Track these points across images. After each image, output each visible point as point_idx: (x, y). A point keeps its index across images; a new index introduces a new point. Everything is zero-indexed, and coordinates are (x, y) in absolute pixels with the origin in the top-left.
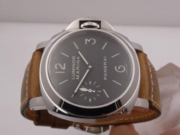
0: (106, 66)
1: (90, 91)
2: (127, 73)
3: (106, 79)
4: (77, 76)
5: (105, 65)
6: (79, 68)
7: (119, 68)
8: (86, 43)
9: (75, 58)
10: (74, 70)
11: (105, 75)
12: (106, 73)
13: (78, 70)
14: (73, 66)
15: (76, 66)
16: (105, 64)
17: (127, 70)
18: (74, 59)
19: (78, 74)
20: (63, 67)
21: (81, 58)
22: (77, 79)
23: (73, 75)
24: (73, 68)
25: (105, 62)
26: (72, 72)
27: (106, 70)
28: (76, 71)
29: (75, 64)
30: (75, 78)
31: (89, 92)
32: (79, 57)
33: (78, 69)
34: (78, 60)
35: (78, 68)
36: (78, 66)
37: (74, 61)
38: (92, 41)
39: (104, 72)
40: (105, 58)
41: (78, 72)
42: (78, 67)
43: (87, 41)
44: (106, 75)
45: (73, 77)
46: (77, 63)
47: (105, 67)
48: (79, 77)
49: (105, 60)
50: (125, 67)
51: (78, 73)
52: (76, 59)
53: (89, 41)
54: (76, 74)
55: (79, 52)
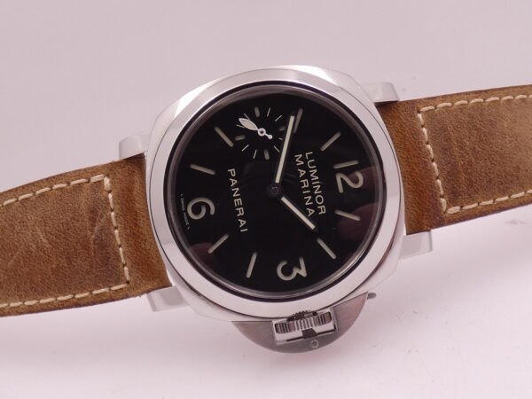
0: (238, 207)
1: (262, 132)
2: (182, 199)
3: (231, 170)
4: (302, 163)
5: (240, 209)
6: (302, 184)
7: (204, 208)
8: (302, 263)
9: (320, 210)
10: (312, 175)
11: (234, 182)
12: (235, 186)
13: (304, 178)
14: (319, 187)
15: (311, 188)
16: (241, 212)
17: (183, 206)
18: (321, 207)
19: (301, 167)
20: (342, 179)
21: (306, 213)
22: (301, 156)
23: (311, 164)
24: (317, 180)
25: (241, 217)
28: (307, 176)
29: (315, 193)
30: (304, 156)
31: (263, 130)
32: (310, 214)
33: (304, 181)
34: (309, 206)
35: (305, 183)
36: (306, 189)
37: (319, 199)
38: (287, 271)
39: (238, 189)
40: (244, 227)
41: (302, 173)
42: (305, 186)
43: (300, 268)
44: (232, 180)
45: (310, 157)
46: (310, 197)
47: (238, 201)
48: (297, 161)
49: (243, 223)
50: (188, 217)
51: (301, 171)
52: (314, 206)
53: (296, 271)
54: (304, 167)
55: (312, 226)
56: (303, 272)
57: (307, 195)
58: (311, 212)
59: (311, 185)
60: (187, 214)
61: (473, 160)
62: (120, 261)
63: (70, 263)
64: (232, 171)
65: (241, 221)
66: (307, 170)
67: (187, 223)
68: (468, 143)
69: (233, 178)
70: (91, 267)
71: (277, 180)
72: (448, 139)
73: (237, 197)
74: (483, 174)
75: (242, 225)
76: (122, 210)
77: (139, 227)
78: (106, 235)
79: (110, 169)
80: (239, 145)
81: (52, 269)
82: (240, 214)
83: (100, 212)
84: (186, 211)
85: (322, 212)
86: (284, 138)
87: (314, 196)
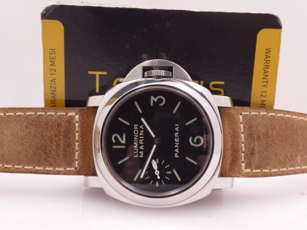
0: (177, 137)
1: (157, 173)
2: (205, 148)
3: (177, 157)
4: (140, 152)
6: (143, 142)
7: (195, 141)
8: (152, 103)
10: (137, 145)
11: (177, 150)
12: (177, 148)
13: (141, 145)
14: (135, 139)
15: (139, 139)
16: (176, 135)
17: (205, 144)
18: (136, 128)
20: (122, 140)
21: (144, 127)
22: (140, 156)
23: (136, 151)
24: (135, 142)
25: (177, 132)
27: (178, 144)
28: (139, 145)
29: (137, 136)
30: (139, 156)
34: (142, 130)
35: (141, 142)
36: (142, 139)
37: (136, 132)
38: (160, 101)
39: (176, 146)
40: (177, 126)
41: (141, 147)
42: (142, 140)
43: (153, 101)
45: (136, 154)
46: (140, 134)
47: (177, 140)
48: (143, 154)
49: (177, 129)
50: (203, 138)
51: (142, 148)
52: (139, 129)
53: (156, 100)
54: (140, 150)
55: (143, 119)
56: (152, 98)
57: (141, 136)
58: (141, 127)
59: (139, 140)
60: (204, 139)
61: (53, 137)
62: (243, 126)
63: (267, 131)
66: (138, 148)
67: (205, 135)
68: (54, 146)
69: (177, 153)
70: (257, 126)
71: (155, 146)
72: (65, 150)
73: (177, 142)
74: (50, 128)
76: (239, 151)
77: (231, 140)
78: (248, 141)
79: (240, 174)
80: (170, 169)
81: (276, 130)
83: (249, 153)
84: (204, 141)
85: (136, 125)
86: (147, 168)
87: (138, 134)
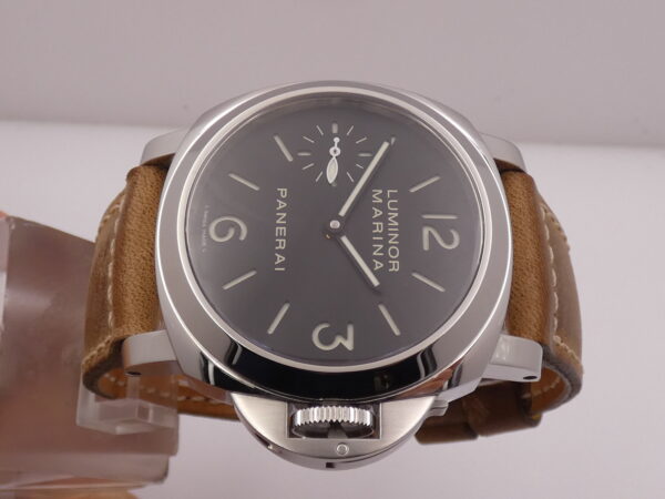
0: (279, 237)
1: (335, 151)
2: (205, 213)
3: (282, 190)
4: (381, 201)
5: (280, 241)
6: (375, 227)
8: (350, 330)
9: (391, 266)
10: (390, 219)
11: (282, 205)
12: (281, 211)
13: (378, 219)
14: (396, 235)
15: (386, 235)
16: (282, 244)
17: (205, 222)
18: (394, 262)
19: (378, 206)
20: (430, 233)
21: (371, 266)
22: (381, 192)
23: (392, 205)
24: (395, 227)
25: (280, 252)
26: (396, 215)
27: (278, 222)
28: (383, 218)
29: (390, 242)
30: (384, 194)
31: (338, 149)
32: (377, 268)
33: (377, 224)
34: (377, 258)
35: (379, 227)
36: (377, 234)
37: (394, 252)
38: (326, 338)
39: (285, 215)
40: (280, 265)
41: (378, 213)
42: (377, 230)
43: (346, 337)
44: (280, 202)
45: (393, 196)
46: (381, 246)
47: (281, 230)
48: (374, 196)
49: (280, 259)
50: (208, 236)
51: (376, 210)
52: (385, 259)
53: (339, 340)
54: (382, 207)
55: (376, 282)
56: (349, 345)
57: (378, 242)
58: (379, 265)
59: (386, 232)
60: (208, 232)
64: (283, 192)
65: (279, 256)
66: (386, 211)
67: (204, 244)
69: (282, 199)
71: (342, 213)
73: (281, 225)
75: (279, 261)
80: (299, 162)
82: (280, 247)
84: (207, 228)
85: (393, 269)
87: (387, 246)
